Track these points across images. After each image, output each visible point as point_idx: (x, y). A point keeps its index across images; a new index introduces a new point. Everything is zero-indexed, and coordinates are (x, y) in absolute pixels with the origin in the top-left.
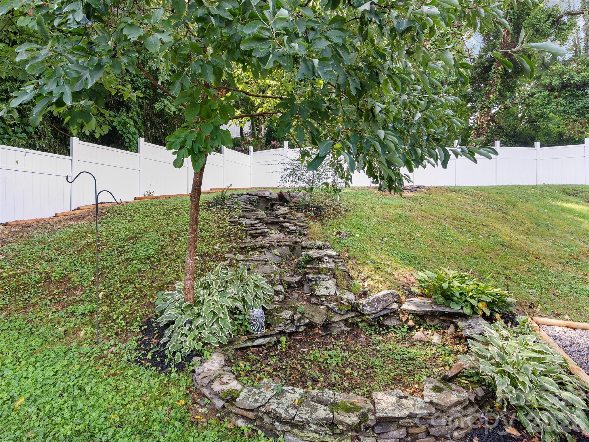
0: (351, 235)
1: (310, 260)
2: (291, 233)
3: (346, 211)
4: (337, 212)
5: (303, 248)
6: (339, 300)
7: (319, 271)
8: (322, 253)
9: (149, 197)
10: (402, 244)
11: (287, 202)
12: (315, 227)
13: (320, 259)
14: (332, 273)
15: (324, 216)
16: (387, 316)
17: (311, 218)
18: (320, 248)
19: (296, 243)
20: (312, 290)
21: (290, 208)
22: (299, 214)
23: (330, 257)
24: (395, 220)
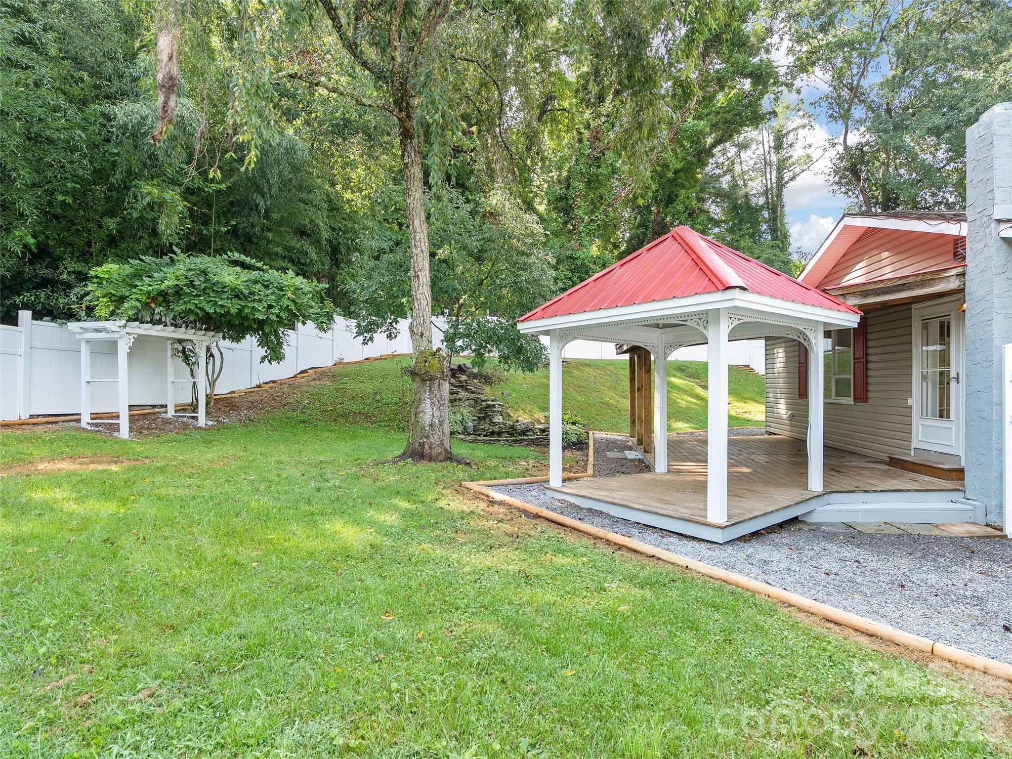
0: (509, 395)
1: (489, 406)
2: (473, 392)
3: (506, 379)
4: (500, 380)
5: (482, 401)
6: (505, 424)
7: (494, 412)
8: (495, 403)
9: (340, 363)
10: (541, 401)
11: (464, 371)
12: (487, 389)
13: (494, 406)
14: (501, 413)
15: (492, 383)
16: (527, 431)
17: (484, 384)
18: (493, 401)
19: (478, 398)
20: (491, 420)
21: (468, 376)
22: (475, 381)
23: (499, 405)
24: (538, 386)
